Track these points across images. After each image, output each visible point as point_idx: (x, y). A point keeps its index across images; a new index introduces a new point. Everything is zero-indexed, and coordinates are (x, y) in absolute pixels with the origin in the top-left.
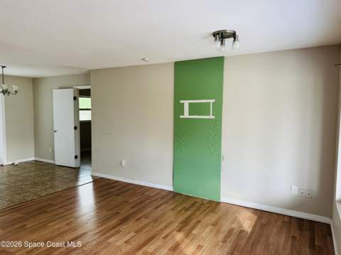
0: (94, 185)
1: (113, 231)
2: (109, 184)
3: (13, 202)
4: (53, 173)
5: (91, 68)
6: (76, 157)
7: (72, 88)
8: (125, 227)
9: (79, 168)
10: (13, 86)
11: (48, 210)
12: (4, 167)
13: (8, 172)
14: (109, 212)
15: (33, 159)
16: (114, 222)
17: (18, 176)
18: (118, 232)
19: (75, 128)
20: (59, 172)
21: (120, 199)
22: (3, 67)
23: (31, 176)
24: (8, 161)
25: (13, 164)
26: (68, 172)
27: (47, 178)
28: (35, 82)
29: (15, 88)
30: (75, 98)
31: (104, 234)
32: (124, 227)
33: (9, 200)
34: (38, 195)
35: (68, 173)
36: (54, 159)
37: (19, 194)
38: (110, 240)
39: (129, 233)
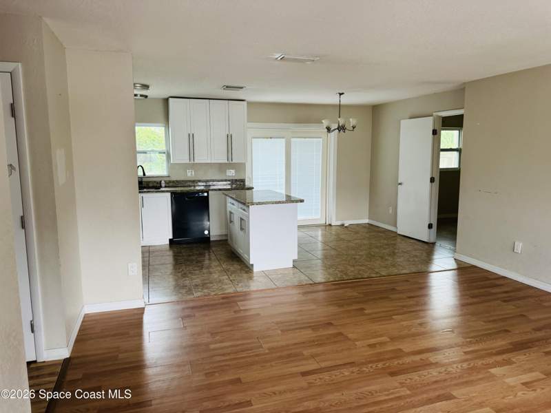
0: (459, 275)
1: (499, 358)
2: (488, 279)
3: (346, 274)
4: (395, 244)
5: (467, 79)
6: (430, 226)
7: (432, 116)
8: (522, 357)
9: (434, 244)
10: (351, 120)
11: (391, 296)
12: (333, 228)
13: (337, 235)
14: (491, 326)
15: (366, 221)
16: (500, 343)
17: (349, 241)
18: (508, 362)
19: (432, 180)
20: (402, 245)
21: (510, 309)
22: (341, 94)
23: (364, 245)
24: (337, 220)
25: (343, 225)
26: (416, 247)
27: (386, 251)
28: (375, 111)
29: (353, 122)
30: (435, 132)
31: (481, 357)
32: (520, 358)
33: (342, 271)
34: (377, 273)
35: (415, 250)
36: (395, 225)
37: (354, 266)
38: (493, 371)
39: (531, 370)
